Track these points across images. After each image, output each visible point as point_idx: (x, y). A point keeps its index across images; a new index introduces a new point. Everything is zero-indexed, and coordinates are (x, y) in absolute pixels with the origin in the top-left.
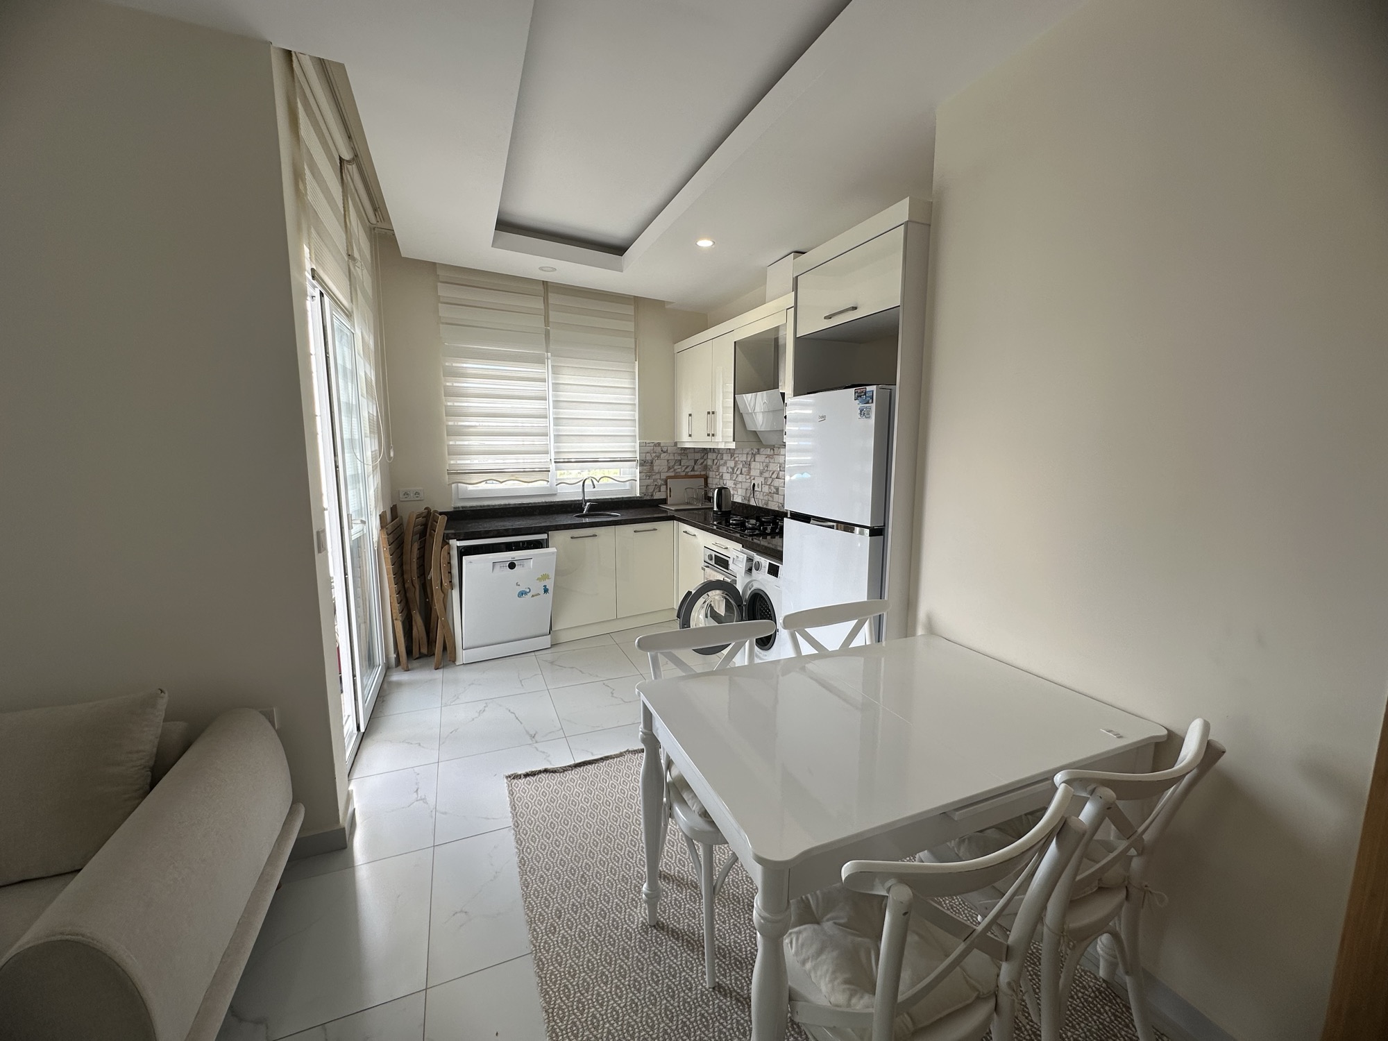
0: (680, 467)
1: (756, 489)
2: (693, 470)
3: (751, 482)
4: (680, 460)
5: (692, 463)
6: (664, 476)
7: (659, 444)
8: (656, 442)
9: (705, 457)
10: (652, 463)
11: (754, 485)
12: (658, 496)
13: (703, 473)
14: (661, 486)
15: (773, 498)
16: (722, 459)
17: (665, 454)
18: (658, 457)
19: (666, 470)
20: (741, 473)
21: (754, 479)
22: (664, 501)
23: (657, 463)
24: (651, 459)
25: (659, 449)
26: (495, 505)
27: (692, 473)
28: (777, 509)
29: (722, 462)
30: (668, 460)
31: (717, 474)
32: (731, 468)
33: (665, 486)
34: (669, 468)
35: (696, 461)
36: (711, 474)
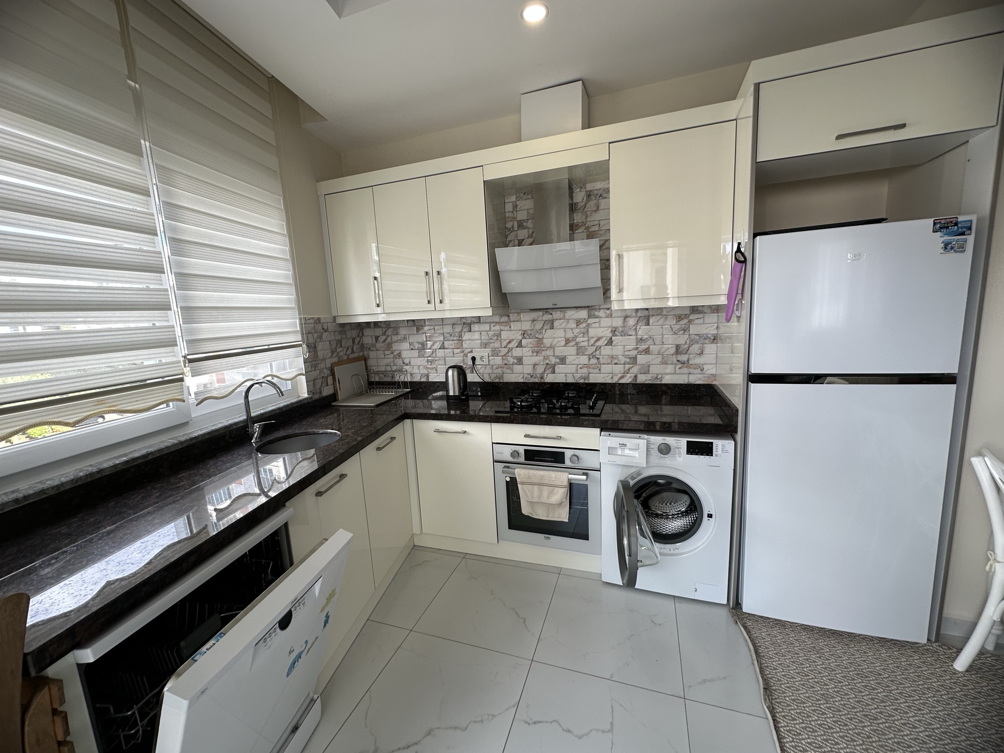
0: (341, 349)
1: (478, 362)
2: (353, 352)
3: (466, 355)
4: (341, 341)
5: (350, 342)
6: (328, 363)
7: (319, 319)
8: (316, 316)
9: (361, 335)
10: (315, 347)
11: (474, 359)
12: (327, 391)
13: (361, 354)
14: (327, 377)
15: (512, 370)
16: (397, 334)
17: (327, 333)
18: (320, 337)
19: (330, 355)
20: (443, 347)
21: (471, 352)
22: (334, 397)
23: (320, 346)
24: (313, 341)
25: (319, 327)
26: (62, 484)
27: (352, 356)
28: (522, 381)
29: (395, 338)
30: (330, 342)
31: (388, 352)
32: (419, 343)
33: (331, 377)
34: (333, 352)
35: (354, 340)
36: (372, 354)
